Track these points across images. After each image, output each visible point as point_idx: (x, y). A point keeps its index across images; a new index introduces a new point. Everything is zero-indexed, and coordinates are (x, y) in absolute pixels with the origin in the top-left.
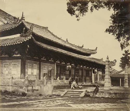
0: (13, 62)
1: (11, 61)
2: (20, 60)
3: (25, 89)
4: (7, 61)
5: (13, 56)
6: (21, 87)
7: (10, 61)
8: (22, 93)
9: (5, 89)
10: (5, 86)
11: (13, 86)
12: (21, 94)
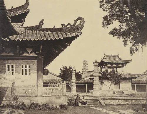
0: (23, 64)
1: (20, 61)
2: (36, 61)
3: (63, 99)
4: (12, 61)
5: (23, 55)
6: (58, 98)
7: (18, 61)
8: (60, 106)
9: (30, 101)
10: (30, 96)
11: (44, 96)
12: (58, 106)
